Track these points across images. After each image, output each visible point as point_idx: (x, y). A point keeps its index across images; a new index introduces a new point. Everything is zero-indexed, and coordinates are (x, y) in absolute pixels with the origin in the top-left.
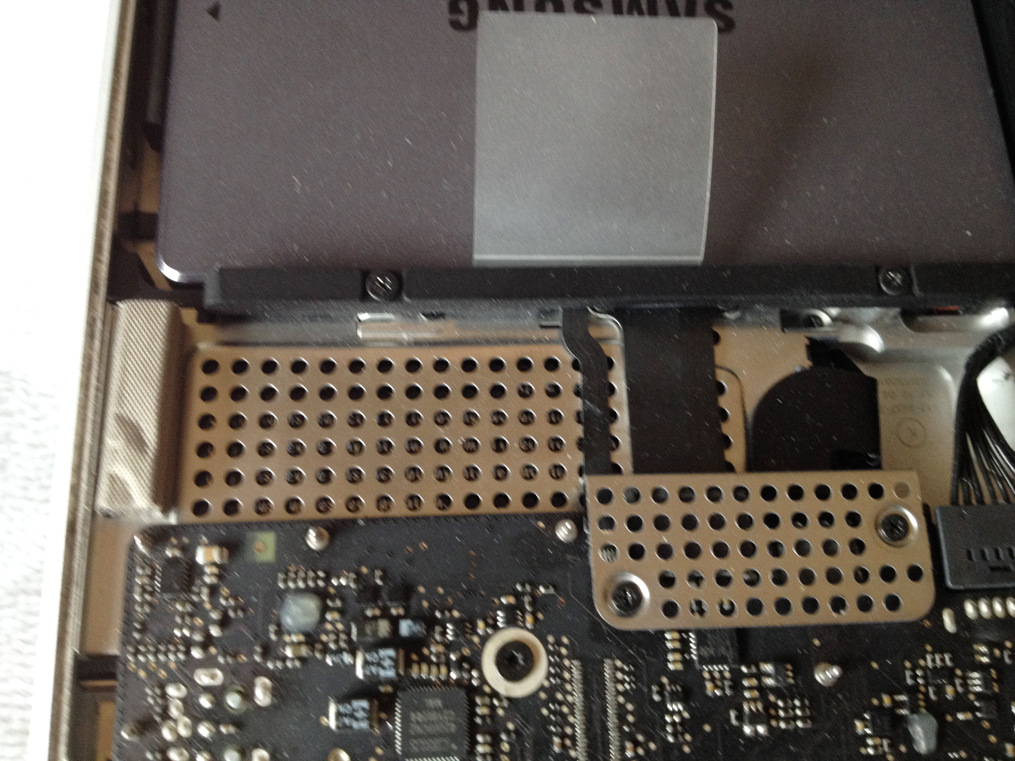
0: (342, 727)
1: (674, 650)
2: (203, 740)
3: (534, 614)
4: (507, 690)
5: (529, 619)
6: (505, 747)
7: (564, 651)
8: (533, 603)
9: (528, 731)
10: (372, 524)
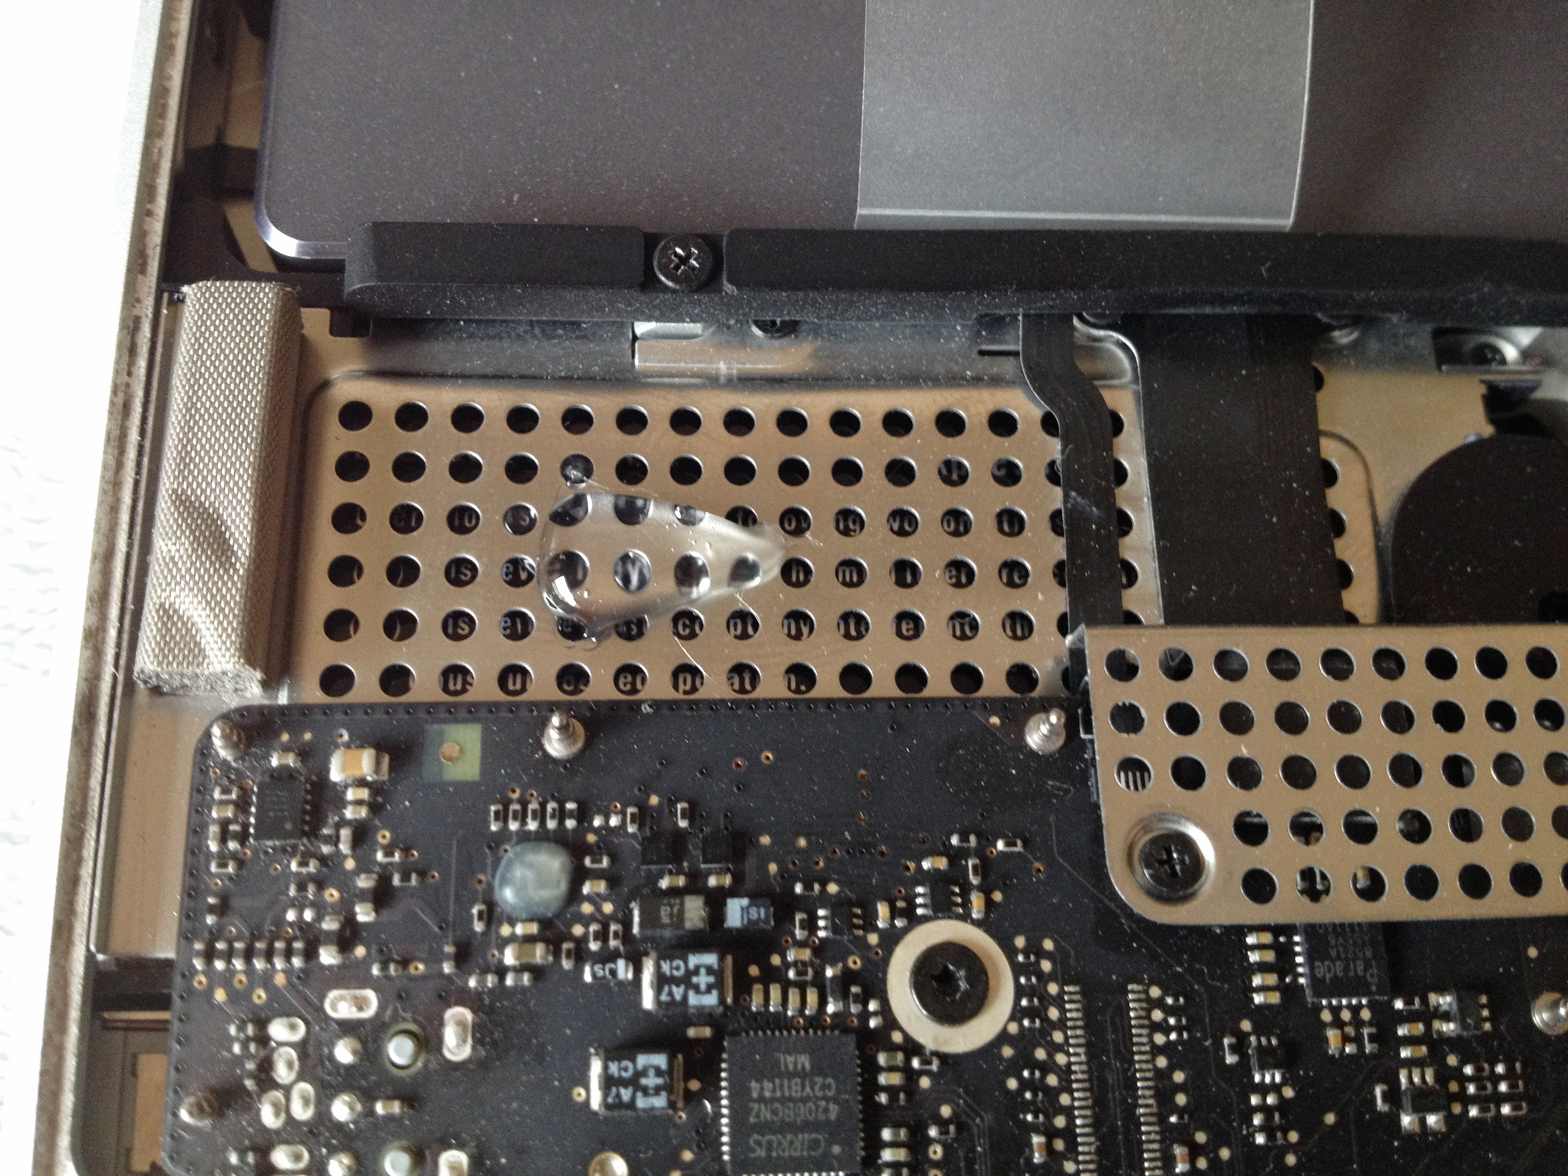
0: (613, 1106)
1: (1263, 968)
2: (340, 1127)
3: (986, 890)
4: (936, 1039)
5: (977, 901)
6: (936, 1152)
7: (1046, 966)
8: (983, 870)
9: (982, 1122)
10: (666, 712)
